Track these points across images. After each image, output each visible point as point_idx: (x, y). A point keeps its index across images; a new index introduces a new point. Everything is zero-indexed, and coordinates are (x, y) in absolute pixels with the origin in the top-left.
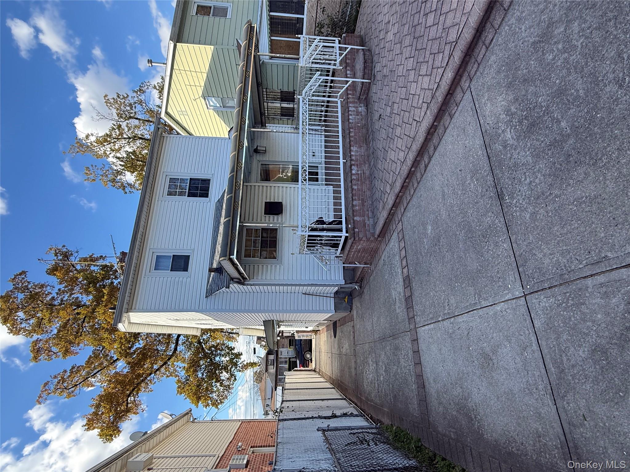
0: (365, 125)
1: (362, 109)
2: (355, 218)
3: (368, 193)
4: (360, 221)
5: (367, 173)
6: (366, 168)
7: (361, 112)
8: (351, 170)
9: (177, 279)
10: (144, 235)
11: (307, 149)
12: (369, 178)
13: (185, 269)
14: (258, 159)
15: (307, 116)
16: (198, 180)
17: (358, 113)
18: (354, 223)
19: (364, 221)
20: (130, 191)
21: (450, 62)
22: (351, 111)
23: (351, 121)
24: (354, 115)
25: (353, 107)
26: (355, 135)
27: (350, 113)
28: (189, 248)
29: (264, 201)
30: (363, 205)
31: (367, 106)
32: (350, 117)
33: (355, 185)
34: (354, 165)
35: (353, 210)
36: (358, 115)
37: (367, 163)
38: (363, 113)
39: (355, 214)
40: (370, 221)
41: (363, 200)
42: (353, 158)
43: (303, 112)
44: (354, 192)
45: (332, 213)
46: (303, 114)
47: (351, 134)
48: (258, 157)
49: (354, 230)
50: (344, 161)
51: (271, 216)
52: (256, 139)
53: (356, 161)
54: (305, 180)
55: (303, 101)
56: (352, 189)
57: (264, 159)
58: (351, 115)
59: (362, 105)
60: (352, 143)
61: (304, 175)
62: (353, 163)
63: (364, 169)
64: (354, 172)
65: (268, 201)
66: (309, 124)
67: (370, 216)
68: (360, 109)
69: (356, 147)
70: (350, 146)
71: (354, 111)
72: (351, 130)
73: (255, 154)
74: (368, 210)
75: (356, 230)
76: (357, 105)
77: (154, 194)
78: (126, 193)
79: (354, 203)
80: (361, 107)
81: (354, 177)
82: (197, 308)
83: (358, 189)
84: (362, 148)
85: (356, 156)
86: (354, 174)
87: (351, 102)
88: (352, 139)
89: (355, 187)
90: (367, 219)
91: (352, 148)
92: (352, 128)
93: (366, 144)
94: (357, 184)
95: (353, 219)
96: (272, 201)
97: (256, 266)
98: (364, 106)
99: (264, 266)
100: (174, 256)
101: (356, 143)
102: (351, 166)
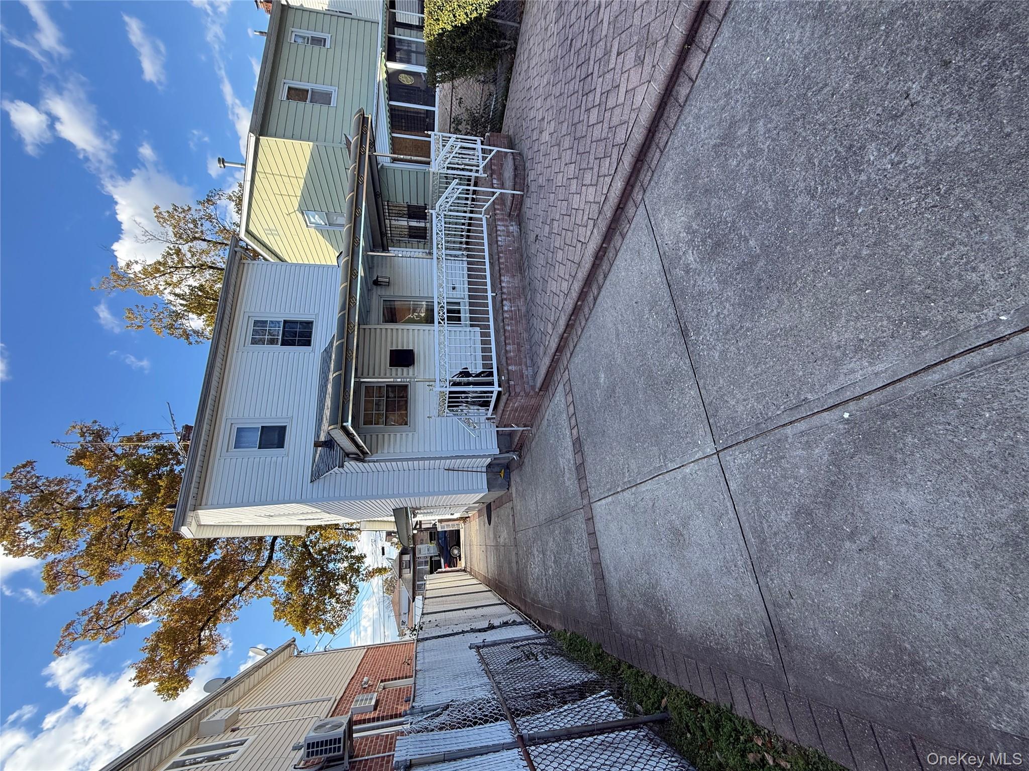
0: (518, 248)
1: (513, 228)
2: (510, 368)
3: (525, 335)
4: (516, 371)
5: (523, 309)
6: (521, 303)
7: (513, 232)
8: (503, 305)
9: (268, 459)
10: (217, 400)
11: (444, 279)
12: (525, 316)
13: (281, 445)
14: (379, 293)
15: (443, 236)
16: (295, 322)
17: (509, 234)
18: (508, 374)
19: (521, 371)
20: (196, 341)
21: (619, 169)
22: (499, 230)
23: (500, 243)
24: (504, 236)
25: (502, 225)
26: (506, 261)
27: (499, 233)
28: (284, 415)
29: (389, 348)
30: (519, 351)
31: (519, 225)
32: (499, 239)
33: (508, 325)
34: (506, 299)
35: (507, 358)
36: (508, 236)
37: (522, 296)
38: (515, 234)
39: (509, 362)
40: (529, 371)
41: (518, 344)
42: (505, 290)
43: (438, 231)
44: (507, 334)
45: (480, 362)
46: (437, 234)
47: (501, 261)
48: (377, 292)
49: (508, 383)
50: (493, 294)
51: (400, 369)
52: (375, 267)
53: (508, 295)
54: (443, 320)
55: (437, 217)
56: (505, 331)
57: (388, 294)
58: (500, 236)
59: (514, 223)
60: (502, 271)
61: (441, 313)
62: (505, 296)
63: (519, 304)
64: (506, 308)
65: (394, 348)
66: (446, 249)
67: (528, 365)
68: (511, 228)
69: (507, 276)
70: (500, 275)
71: (503, 231)
72: (501, 255)
73: (375, 287)
74: (526, 357)
75: (512, 383)
76: (507, 223)
78: (191, 343)
79: (507, 348)
80: (512, 225)
81: (506, 315)
82: (298, 497)
83: (513, 331)
84: (516, 277)
85: (508, 287)
86: (506, 311)
87: (499, 220)
88: (502, 266)
89: (508, 328)
90: (524, 368)
91: (503, 278)
92: (502, 252)
93: (521, 273)
94: (511, 323)
95: (507, 369)
96: (400, 348)
97: (380, 436)
98: (516, 224)
99: (392, 436)
100: (263, 427)
101: (507, 271)
102: (502, 301)
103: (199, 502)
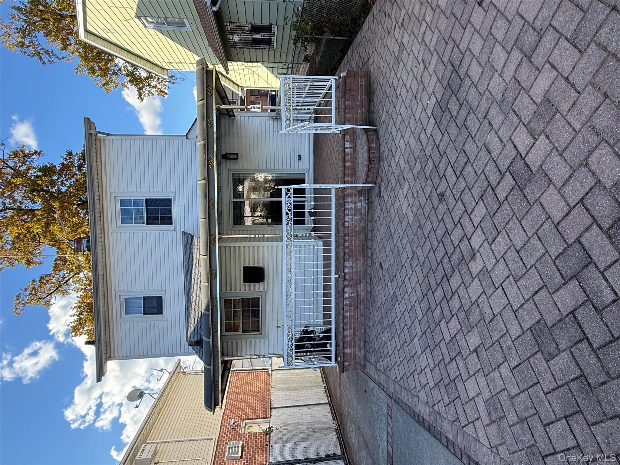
0: (364, 228)
1: (362, 205)
2: (346, 351)
3: (361, 320)
4: (350, 353)
5: (362, 294)
6: (361, 288)
7: (360, 210)
8: (344, 292)
9: (152, 324)
10: (105, 276)
11: (293, 264)
12: (363, 301)
13: (160, 312)
14: (228, 168)
17: (356, 211)
18: (344, 356)
19: (355, 353)
20: (49, 61)
22: (347, 209)
23: (346, 224)
24: (351, 215)
25: (351, 202)
26: (351, 245)
27: (346, 212)
28: (159, 288)
29: (242, 266)
30: (355, 335)
31: (368, 200)
32: (347, 219)
33: (347, 311)
34: (347, 286)
35: (344, 342)
36: (355, 215)
37: (363, 281)
38: (362, 211)
39: (345, 345)
40: (362, 352)
41: (355, 329)
42: (347, 277)
43: (287, 211)
44: (346, 320)
46: (287, 214)
47: (346, 244)
49: (343, 365)
50: (336, 276)
51: (252, 284)
53: (350, 281)
55: (287, 194)
56: (344, 317)
57: (237, 168)
58: (348, 215)
59: (362, 198)
60: (347, 256)
62: (347, 283)
63: (359, 290)
64: (347, 295)
65: (247, 265)
67: (361, 347)
68: (359, 204)
69: (350, 261)
70: (344, 261)
71: (351, 208)
72: (347, 238)
73: (224, 160)
74: (360, 340)
75: (346, 364)
76: (355, 199)
77: (106, 225)
78: (44, 63)
79: (345, 334)
80: (360, 201)
81: (347, 302)
83: (351, 317)
84: (359, 262)
85: (351, 273)
86: (347, 298)
87: (348, 195)
88: (347, 251)
89: (347, 314)
90: (357, 349)
91: (346, 264)
92: (348, 235)
93: (364, 256)
94: (350, 310)
95: (344, 353)
96: (251, 265)
97: (239, 342)
98: (364, 200)
99: (248, 341)
100: (144, 297)
101: (351, 256)
102: (344, 288)
103: (108, 356)
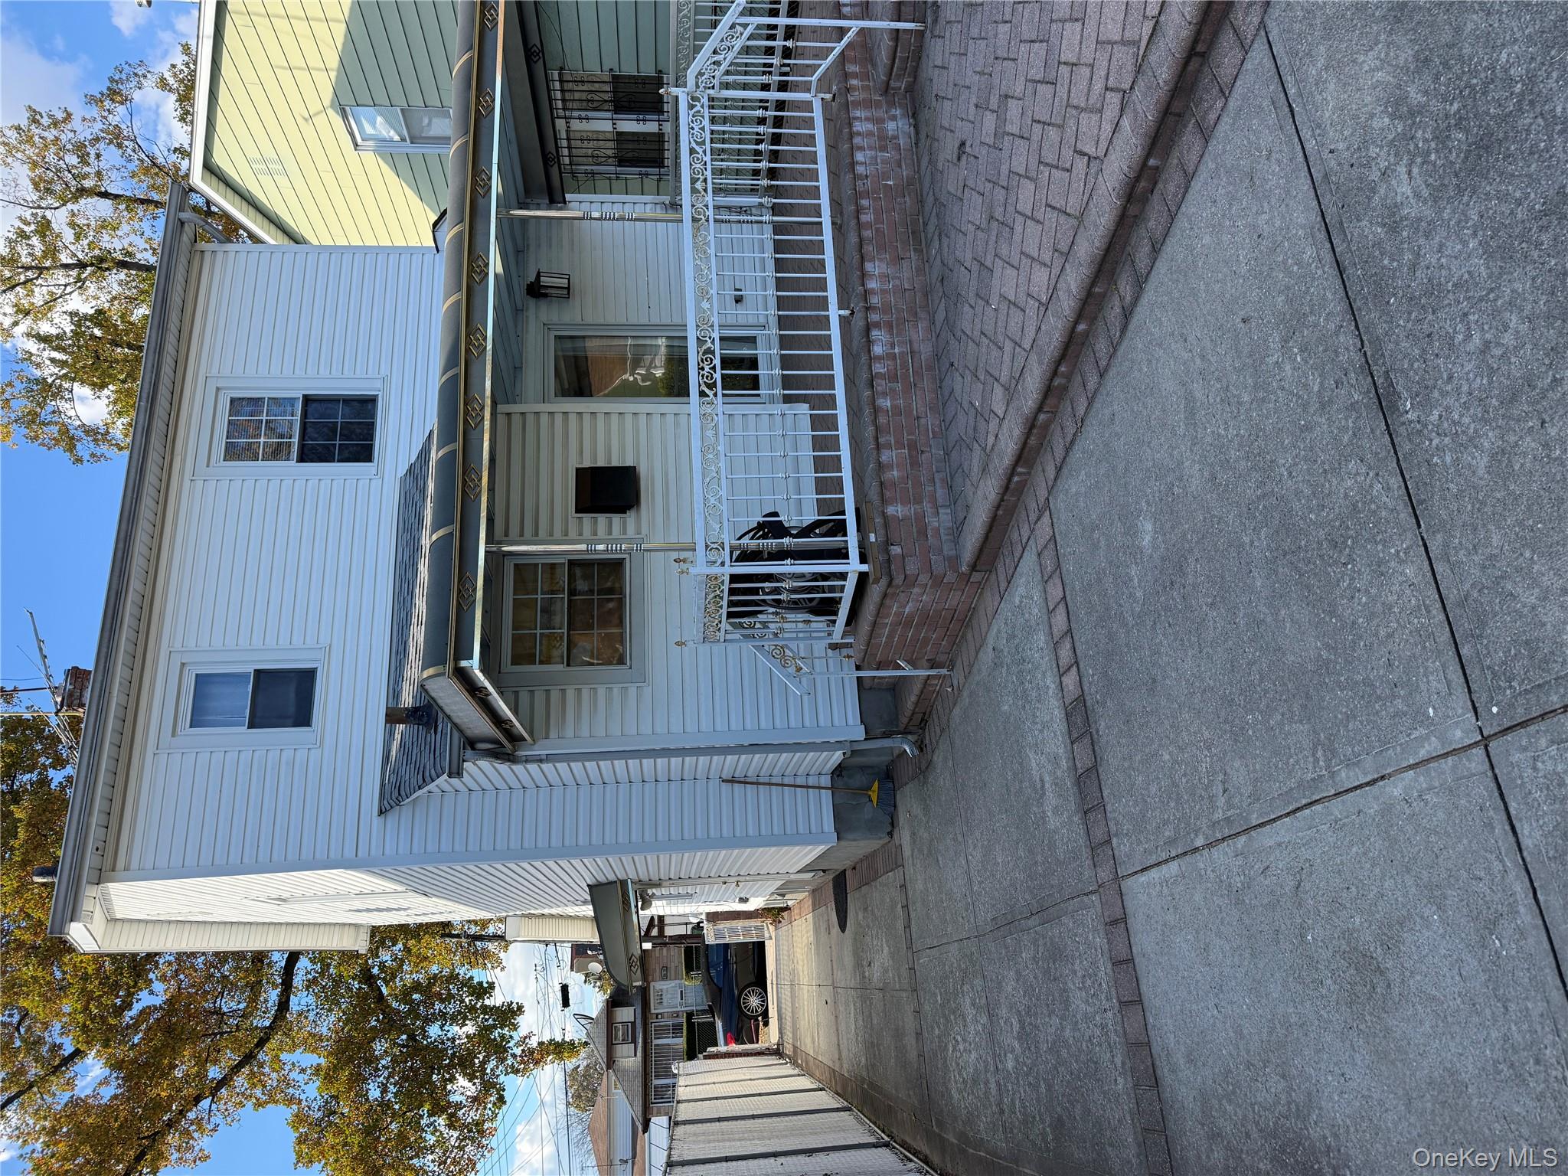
0: (910, 182)
1: (897, 126)
2: (891, 510)
3: (930, 421)
4: (906, 518)
5: (925, 350)
6: (919, 333)
7: (896, 137)
8: (869, 342)
9: (274, 755)
11: (714, 276)
12: (930, 368)
13: (303, 718)
14: (544, 317)
15: (708, 158)
16: (334, 399)
17: (884, 141)
18: (886, 525)
19: (920, 518)
22: (859, 134)
23: (860, 169)
24: (870, 148)
25: (867, 119)
26: (878, 219)
27: (857, 140)
28: (310, 641)
29: (574, 464)
30: (915, 463)
31: (914, 115)
32: (859, 157)
33: (885, 394)
34: (877, 325)
35: (882, 483)
36: (883, 149)
37: (922, 315)
38: (901, 142)
39: (888, 494)
40: (943, 517)
41: (912, 446)
42: (875, 300)
43: (694, 145)
44: (882, 420)
45: (810, 496)
46: (692, 151)
47: (864, 218)
48: (540, 314)
49: (888, 552)
50: (842, 312)
51: (602, 519)
52: (532, 248)
53: (885, 312)
54: (712, 386)
55: (691, 107)
56: (876, 411)
57: (567, 319)
58: (862, 149)
59: (898, 112)
60: (868, 248)
61: (707, 369)
62: (874, 317)
63: (915, 337)
64: (877, 350)
65: (587, 463)
66: (718, 191)
67: (940, 501)
68: (891, 125)
69: (881, 260)
70: (862, 259)
71: (870, 134)
72: (864, 202)
73: (532, 302)
74: (933, 480)
75: (896, 550)
76: (879, 113)
77: (177, 460)
79: (884, 458)
80: (894, 118)
81: (879, 368)
82: (349, 853)
83: (897, 411)
84: (905, 264)
85: (883, 291)
86: (880, 358)
87: (857, 104)
88: (867, 233)
89: (885, 403)
90: (927, 506)
91: (869, 266)
92: (866, 194)
93: (917, 251)
94: (893, 390)
95: (883, 514)
96: (601, 463)
97: (555, 695)
98: (905, 115)
99: (585, 693)
100: (258, 672)
101: (882, 248)
102: (868, 329)
103: (108, 864)
